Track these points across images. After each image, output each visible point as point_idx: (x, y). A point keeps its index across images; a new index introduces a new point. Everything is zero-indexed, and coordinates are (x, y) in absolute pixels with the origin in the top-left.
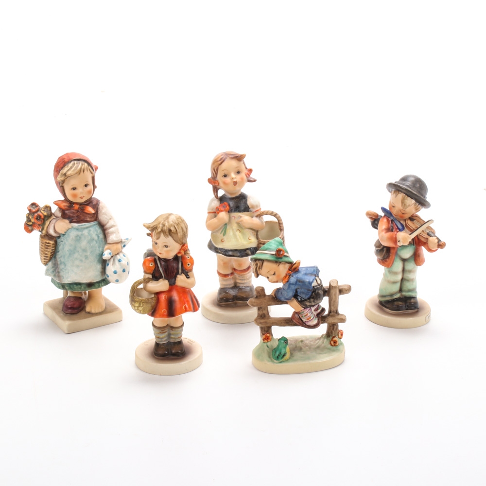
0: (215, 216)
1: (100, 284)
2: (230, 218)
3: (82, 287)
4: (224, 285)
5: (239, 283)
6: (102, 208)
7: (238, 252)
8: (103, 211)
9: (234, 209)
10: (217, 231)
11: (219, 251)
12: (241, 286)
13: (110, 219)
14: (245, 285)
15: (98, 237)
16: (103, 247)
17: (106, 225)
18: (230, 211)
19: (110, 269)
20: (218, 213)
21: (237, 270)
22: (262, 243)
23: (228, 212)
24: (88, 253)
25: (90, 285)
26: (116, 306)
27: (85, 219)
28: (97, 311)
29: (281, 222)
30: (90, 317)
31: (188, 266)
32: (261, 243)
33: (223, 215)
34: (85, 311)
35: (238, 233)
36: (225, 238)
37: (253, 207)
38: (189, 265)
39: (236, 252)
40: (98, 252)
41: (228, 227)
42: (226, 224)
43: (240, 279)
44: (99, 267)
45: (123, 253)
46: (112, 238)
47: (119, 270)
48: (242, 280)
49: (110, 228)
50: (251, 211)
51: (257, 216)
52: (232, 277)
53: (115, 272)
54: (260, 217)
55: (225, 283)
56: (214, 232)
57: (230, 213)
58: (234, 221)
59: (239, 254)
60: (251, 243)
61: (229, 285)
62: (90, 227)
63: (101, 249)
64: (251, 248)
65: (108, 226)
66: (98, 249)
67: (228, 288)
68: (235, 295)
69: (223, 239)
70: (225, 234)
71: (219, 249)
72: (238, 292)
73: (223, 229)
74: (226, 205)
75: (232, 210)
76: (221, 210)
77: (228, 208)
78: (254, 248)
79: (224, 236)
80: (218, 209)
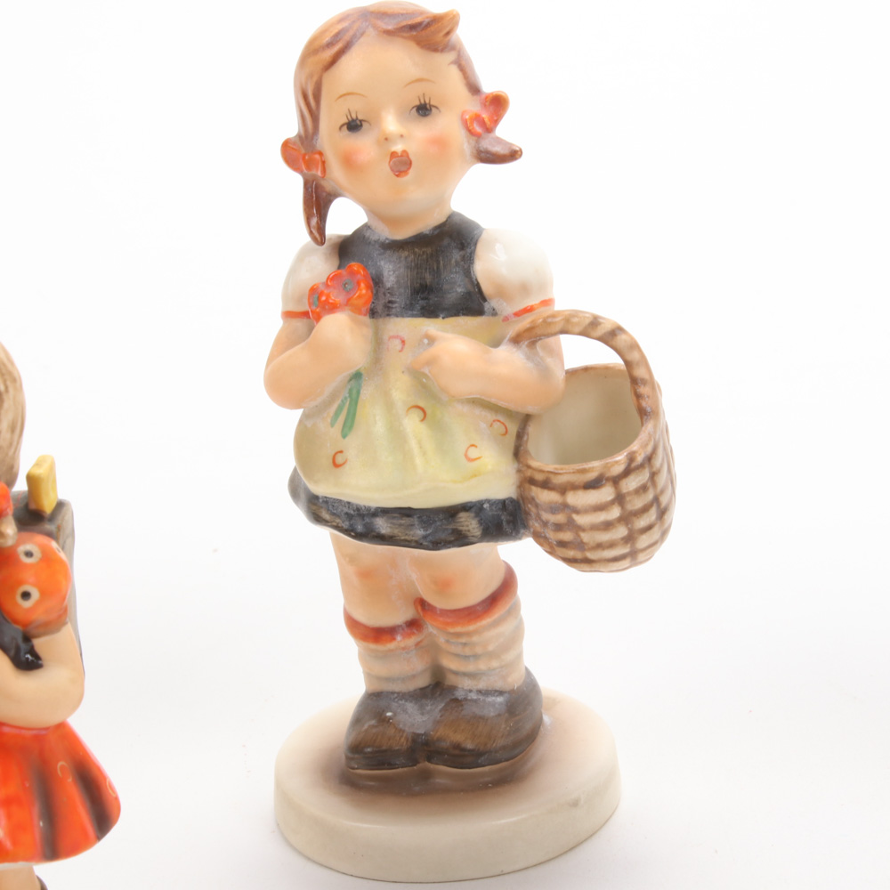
0: (306, 335)
2: (378, 344)
5: (456, 673)
9: (399, 300)
12: (464, 685)
14: (482, 685)
18: (378, 311)
20: (318, 318)
21: (435, 609)
22: (539, 477)
23: (373, 313)
29: (640, 372)
31: (27, 604)
32: (532, 481)
33: (341, 328)
35: (412, 424)
37: (502, 293)
38: (26, 595)
39: (405, 521)
41: (367, 391)
42: (357, 376)
43: (457, 655)
48: (466, 657)
50: (494, 313)
51: (516, 340)
52: (411, 641)
54: (533, 344)
57: (381, 320)
58: (398, 361)
60: (477, 474)
61: (403, 680)
64: (482, 502)
67: (398, 693)
68: (425, 734)
69: (341, 452)
70: (351, 427)
71: (321, 501)
72: (441, 716)
73: (342, 401)
74: (359, 277)
75: (390, 305)
76: (331, 301)
77: (364, 291)
78: (500, 506)
79: (344, 436)
80: (319, 299)
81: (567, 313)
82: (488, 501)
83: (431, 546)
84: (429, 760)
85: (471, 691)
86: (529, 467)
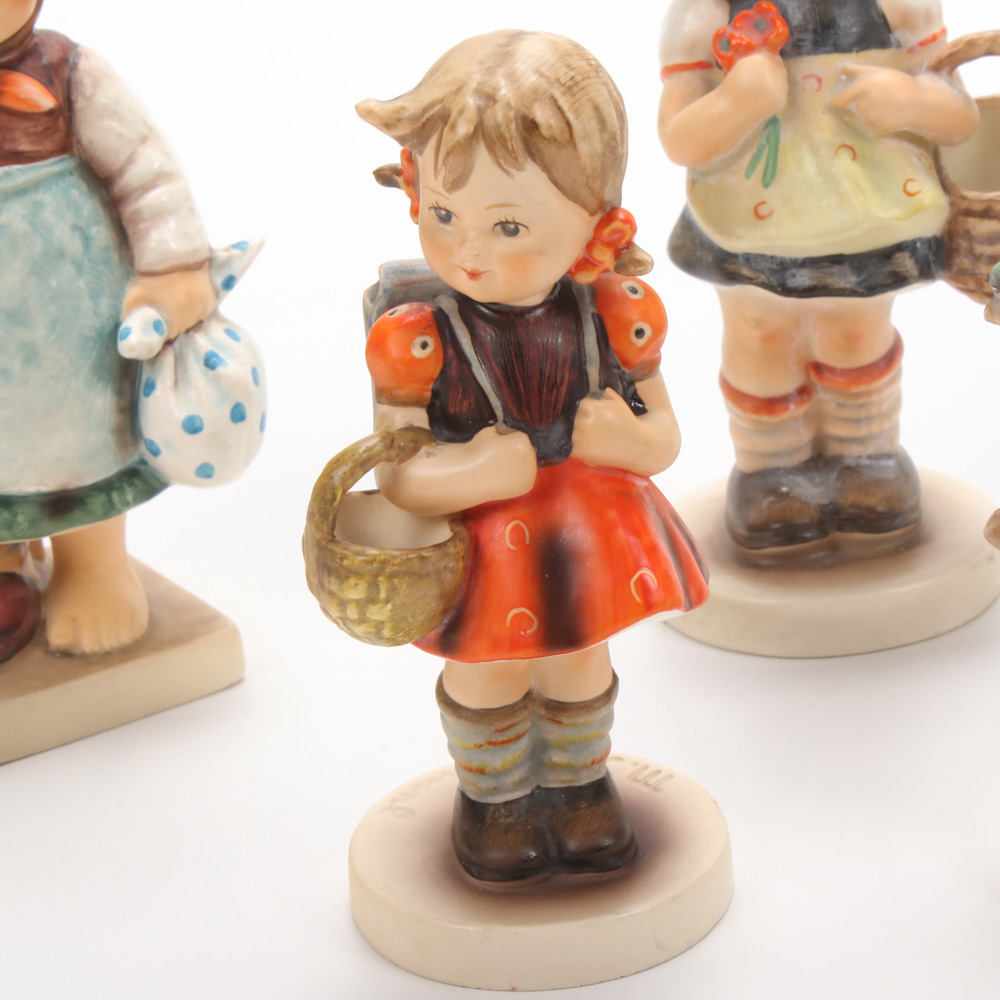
0: (709, 86)
1: (115, 496)
2: (792, 84)
3: (21, 518)
4: (764, 455)
5: (842, 440)
6: (96, 83)
7: (846, 268)
8: (102, 98)
9: (809, 37)
10: (727, 165)
11: (746, 272)
12: (852, 453)
13: (144, 139)
14: (871, 449)
15: (87, 240)
16: (117, 297)
17: (121, 172)
18: (790, 51)
19: (162, 411)
20: (729, 63)
21: (832, 370)
22: (977, 207)
23: (783, 54)
24: (39, 332)
25: (62, 505)
26: (204, 607)
27: (9, 146)
28: (109, 641)
30: (76, 676)
31: (640, 342)
32: (969, 213)
33: (758, 69)
34: (45, 643)
35: (844, 163)
36: (773, 196)
37: (909, 20)
38: (640, 333)
39: (836, 269)
40: (90, 319)
41: (786, 136)
42: (773, 122)
44: (103, 402)
45: (222, 320)
46: (160, 242)
47: (215, 414)
48: (857, 421)
49: (146, 187)
50: (899, 46)
51: (937, 68)
52: (802, 409)
53: (192, 427)
54: (953, 70)
55: (767, 444)
56: (706, 174)
57: (791, 61)
58: (817, 102)
59: (850, 280)
60: (919, 210)
61: (789, 453)
62: (37, 185)
63: (105, 305)
64: (914, 242)
65: (131, 178)
66: (87, 303)
67: (784, 469)
68: (831, 503)
69: (763, 203)
70: (773, 175)
71: (741, 258)
72: (842, 484)
73: (759, 150)
74: (771, 15)
75: (800, 43)
76: (744, 43)
77: (781, 30)
78: (927, 245)
79: (766, 186)
80: (729, 43)
81: (990, 34)
82: (920, 239)
83: (866, 292)
84: (840, 529)
85: (860, 457)
86: (964, 198)
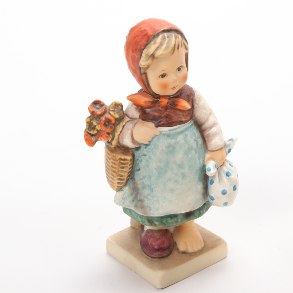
1: (201, 211)
3: (179, 220)
6: (199, 100)
8: (201, 104)
13: (210, 114)
15: (197, 143)
16: (204, 157)
19: (215, 189)
24: (186, 170)
25: (189, 215)
27: (179, 120)
28: (196, 249)
34: (178, 249)
40: (198, 166)
44: (200, 187)
46: (215, 142)
47: (229, 189)
49: (211, 127)
53: (224, 193)
62: (186, 130)
63: (201, 162)
65: (207, 125)
66: (197, 161)
